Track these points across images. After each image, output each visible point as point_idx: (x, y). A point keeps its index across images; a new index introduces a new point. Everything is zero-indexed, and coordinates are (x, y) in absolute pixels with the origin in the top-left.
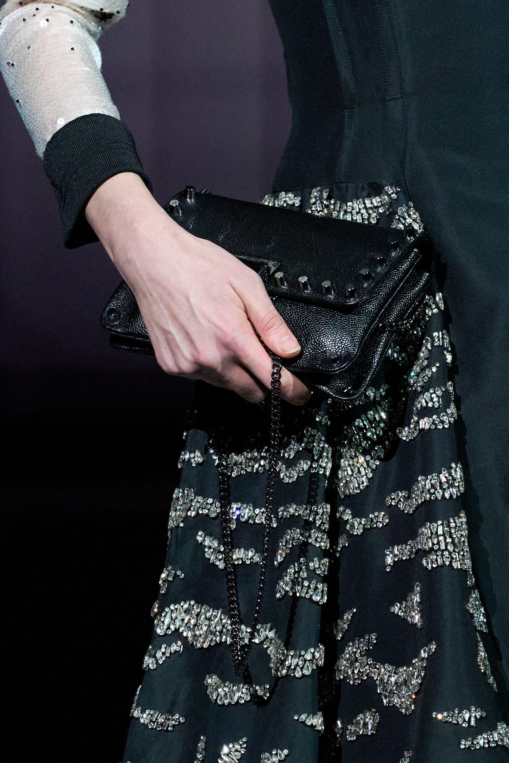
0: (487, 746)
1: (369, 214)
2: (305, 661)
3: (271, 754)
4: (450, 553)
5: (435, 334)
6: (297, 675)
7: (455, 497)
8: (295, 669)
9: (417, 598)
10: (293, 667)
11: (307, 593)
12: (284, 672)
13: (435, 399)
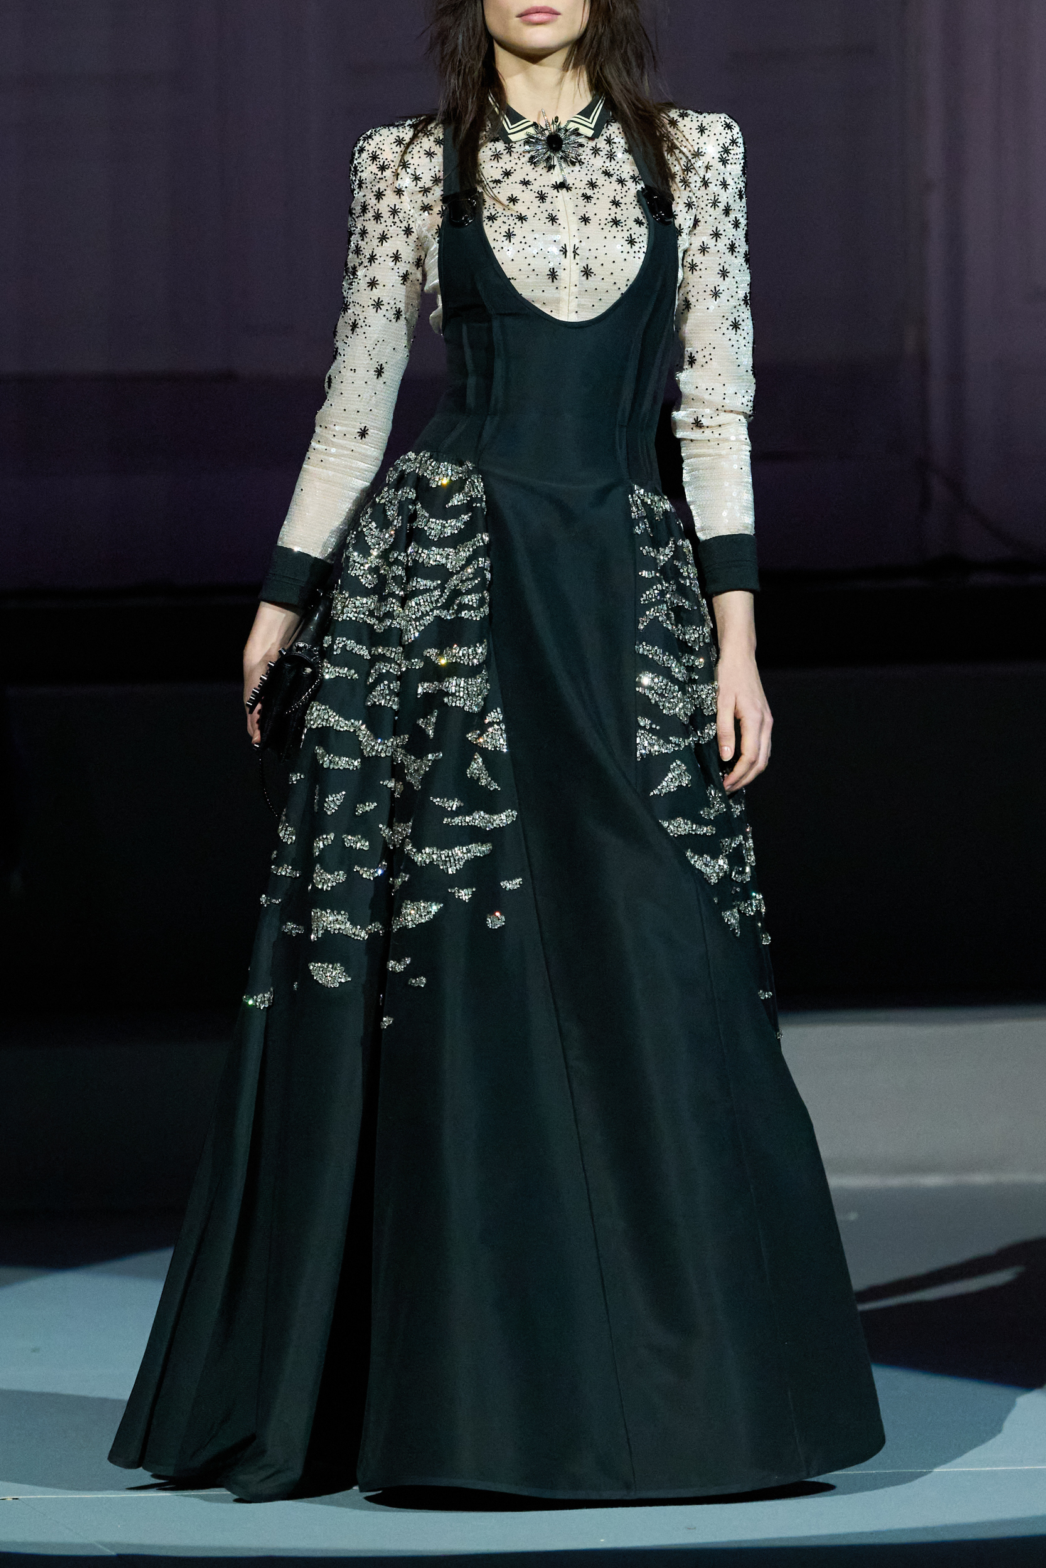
0: (460, 824)
1: (452, 475)
2: (387, 747)
3: (365, 805)
4: (464, 700)
5: (480, 559)
6: (382, 756)
7: (475, 665)
8: (381, 752)
9: (433, 720)
10: (379, 751)
11: (389, 703)
12: (374, 753)
13: (474, 601)
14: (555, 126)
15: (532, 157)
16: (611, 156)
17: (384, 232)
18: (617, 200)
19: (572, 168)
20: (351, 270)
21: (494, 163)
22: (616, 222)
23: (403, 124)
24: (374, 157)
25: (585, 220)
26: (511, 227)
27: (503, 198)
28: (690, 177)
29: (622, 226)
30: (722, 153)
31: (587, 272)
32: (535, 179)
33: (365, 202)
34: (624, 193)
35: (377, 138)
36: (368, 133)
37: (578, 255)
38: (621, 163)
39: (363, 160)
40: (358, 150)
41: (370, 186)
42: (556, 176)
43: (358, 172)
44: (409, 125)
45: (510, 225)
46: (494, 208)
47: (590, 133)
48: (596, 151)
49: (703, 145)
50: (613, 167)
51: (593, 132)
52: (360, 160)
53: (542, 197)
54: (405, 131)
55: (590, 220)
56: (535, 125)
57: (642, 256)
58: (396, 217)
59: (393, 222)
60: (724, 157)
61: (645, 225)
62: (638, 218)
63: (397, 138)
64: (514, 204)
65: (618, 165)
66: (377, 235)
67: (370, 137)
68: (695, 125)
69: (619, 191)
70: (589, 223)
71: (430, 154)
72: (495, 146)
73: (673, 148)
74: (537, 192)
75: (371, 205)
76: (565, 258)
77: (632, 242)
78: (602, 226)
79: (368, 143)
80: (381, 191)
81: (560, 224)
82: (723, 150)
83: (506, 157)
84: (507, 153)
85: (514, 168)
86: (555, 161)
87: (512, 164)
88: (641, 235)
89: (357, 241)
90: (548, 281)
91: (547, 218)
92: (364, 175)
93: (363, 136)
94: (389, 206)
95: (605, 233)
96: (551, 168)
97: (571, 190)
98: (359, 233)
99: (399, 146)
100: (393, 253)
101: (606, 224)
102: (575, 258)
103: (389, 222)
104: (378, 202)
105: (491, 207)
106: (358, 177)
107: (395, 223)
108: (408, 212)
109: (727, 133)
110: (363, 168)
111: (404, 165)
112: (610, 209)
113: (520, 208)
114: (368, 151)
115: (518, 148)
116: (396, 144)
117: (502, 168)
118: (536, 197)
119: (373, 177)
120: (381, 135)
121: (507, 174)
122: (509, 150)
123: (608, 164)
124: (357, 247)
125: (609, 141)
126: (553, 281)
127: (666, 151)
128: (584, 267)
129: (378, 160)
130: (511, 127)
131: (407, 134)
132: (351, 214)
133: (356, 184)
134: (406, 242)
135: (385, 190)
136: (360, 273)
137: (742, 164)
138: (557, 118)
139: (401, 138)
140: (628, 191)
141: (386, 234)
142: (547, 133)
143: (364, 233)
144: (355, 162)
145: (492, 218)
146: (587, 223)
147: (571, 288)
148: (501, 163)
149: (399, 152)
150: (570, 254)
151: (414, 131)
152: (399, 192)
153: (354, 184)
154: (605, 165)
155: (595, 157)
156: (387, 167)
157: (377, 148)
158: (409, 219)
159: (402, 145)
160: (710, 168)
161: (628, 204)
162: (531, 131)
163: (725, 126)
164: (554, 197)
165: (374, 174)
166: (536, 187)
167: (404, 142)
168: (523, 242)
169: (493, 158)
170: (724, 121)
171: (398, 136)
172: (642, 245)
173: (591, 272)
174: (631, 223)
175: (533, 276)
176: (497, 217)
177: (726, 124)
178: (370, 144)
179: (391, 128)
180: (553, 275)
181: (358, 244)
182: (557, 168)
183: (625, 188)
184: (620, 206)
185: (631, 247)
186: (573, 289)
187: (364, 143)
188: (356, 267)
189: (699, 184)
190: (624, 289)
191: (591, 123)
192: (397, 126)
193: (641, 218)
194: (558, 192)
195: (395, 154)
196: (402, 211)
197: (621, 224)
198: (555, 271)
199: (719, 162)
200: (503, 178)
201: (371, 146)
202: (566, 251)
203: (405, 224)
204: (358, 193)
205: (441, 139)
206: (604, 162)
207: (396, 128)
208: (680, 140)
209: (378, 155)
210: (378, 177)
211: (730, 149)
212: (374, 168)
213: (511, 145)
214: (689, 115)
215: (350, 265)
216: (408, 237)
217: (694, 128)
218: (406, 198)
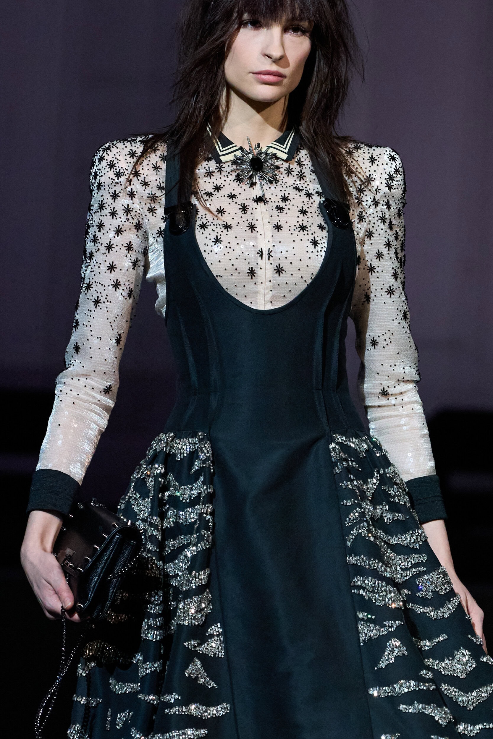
14: (257, 150)
15: (238, 176)
16: (301, 176)
17: (119, 226)
18: (304, 209)
19: (270, 185)
20: (88, 255)
21: (207, 179)
22: (303, 228)
23: (135, 140)
24: (112, 166)
25: (278, 227)
26: (218, 235)
27: (214, 209)
28: (362, 197)
29: (308, 231)
30: (388, 180)
31: (279, 270)
32: (240, 194)
33: (102, 201)
34: (310, 204)
35: (114, 150)
36: (107, 145)
37: (272, 256)
38: (308, 182)
39: (101, 167)
40: (98, 159)
41: (107, 188)
42: (257, 192)
43: (98, 177)
44: (140, 141)
45: (217, 233)
46: (205, 217)
47: (285, 157)
48: (289, 172)
49: (373, 173)
50: (302, 184)
51: (287, 155)
52: (99, 167)
53: (244, 209)
54: (136, 145)
55: (282, 227)
56: (241, 149)
57: (323, 254)
58: (129, 215)
59: (127, 219)
60: (389, 182)
61: (327, 229)
62: (320, 223)
63: (131, 151)
64: (222, 215)
65: (306, 184)
66: (113, 228)
67: (108, 148)
68: (367, 156)
69: (306, 203)
70: (281, 230)
71: (156, 168)
72: (208, 165)
73: (350, 172)
74: (240, 204)
75: (108, 204)
76: (262, 259)
77: (315, 243)
78: (292, 231)
79: (107, 153)
80: (116, 193)
81: (257, 232)
82: (389, 177)
83: (217, 175)
84: (218, 171)
85: (223, 184)
86: (257, 179)
87: (222, 181)
88: (322, 238)
89: (95, 232)
90: (248, 277)
91: (247, 226)
92: (102, 180)
93: (102, 148)
94: (123, 205)
95: (294, 237)
96: (253, 184)
97: (267, 204)
98: (97, 226)
99: (132, 157)
100: (127, 244)
101: (295, 230)
102: (269, 259)
103: (123, 219)
104: (114, 201)
105: (204, 217)
106: (97, 181)
107: (128, 220)
108: (138, 211)
109: (392, 164)
110: (102, 174)
111: (137, 174)
112: (298, 217)
113: (227, 218)
114: (107, 160)
115: (227, 168)
116: (130, 156)
117: (213, 183)
118: (239, 209)
119: (111, 181)
120: (117, 148)
121: (217, 188)
122: (220, 169)
123: (298, 182)
124: (94, 236)
125: (300, 163)
126: (252, 278)
127: (345, 174)
128: (277, 266)
129: (115, 168)
130: (222, 150)
131: (139, 149)
132: (90, 210)
133: (95, 186)
134: (137, 235)
135: (120, 192)
136: (98, 257)
137: (403, 189)
138: (259, 145)
139: (134, 151)
140: (313, 203)
141: (121, 228)
142: (251, 156)
143: (101, 226)
144: (95, 168)
145: (203, 226)
146: (280, 230)
147: (267, 283)
148: (213, 179)
149: (132, 162)
150: (265, 256)
151: (144, 147)
152: (132, 195)
153: (93, 185)
154: (296, 183)
155: (288, 176)
156: (122, 174)
157: (114, 158)
158: (139, 216)
159: (134, 157)
160: (379, 191)
161: (313, 213)
162: (239, 153)
163: (390, 158)
164: (254, 209)
165: (112, 179)
166: (240, 200)
167: (136, 155)
168: (228, 247)
169: (206, 175)
170: (390, 154)
171: (131, 150)
172: (324, 244)
173: (282, 270)
174: (315, 228)
175: (236, 274)
176: (208, 226)
177: (391, 156)
178: (108, 155)
179: (125, 142)
180: (252, 273)
181: (95, 234)
182: (258, 185)
183: (312, 201)
184: (306, 215)
185: (315, 248)
186: (268, 283)
187: (103, 153)
188: (93, 253)
189: (369, 203)
190: (309, 281)
191: (285, 149)
192: (130, 141)
193: (323, 224)
194: (258, 204)
195: (129, 164)
196: (134, 211)
197: (307, 229)
198: (253, 270)
199: (386, 186)
200: (214, 191)
201: (109, 157)
202: (262, 254)
203: (136, 221)
204: (97, 193)
205: (165, 155)
206: (295, 181)
207: (129, 143)
208: (356, 167)
209: (115, 164)
210: (114, 182)
211: (394, 177)
212: (111, 174)
213: (221, 165)
214: (362, 148)
215: (88, 251)
216: (138, 231)
217: (366, 159)
218: (136, 200)
